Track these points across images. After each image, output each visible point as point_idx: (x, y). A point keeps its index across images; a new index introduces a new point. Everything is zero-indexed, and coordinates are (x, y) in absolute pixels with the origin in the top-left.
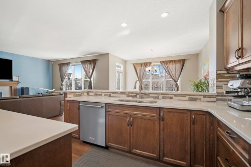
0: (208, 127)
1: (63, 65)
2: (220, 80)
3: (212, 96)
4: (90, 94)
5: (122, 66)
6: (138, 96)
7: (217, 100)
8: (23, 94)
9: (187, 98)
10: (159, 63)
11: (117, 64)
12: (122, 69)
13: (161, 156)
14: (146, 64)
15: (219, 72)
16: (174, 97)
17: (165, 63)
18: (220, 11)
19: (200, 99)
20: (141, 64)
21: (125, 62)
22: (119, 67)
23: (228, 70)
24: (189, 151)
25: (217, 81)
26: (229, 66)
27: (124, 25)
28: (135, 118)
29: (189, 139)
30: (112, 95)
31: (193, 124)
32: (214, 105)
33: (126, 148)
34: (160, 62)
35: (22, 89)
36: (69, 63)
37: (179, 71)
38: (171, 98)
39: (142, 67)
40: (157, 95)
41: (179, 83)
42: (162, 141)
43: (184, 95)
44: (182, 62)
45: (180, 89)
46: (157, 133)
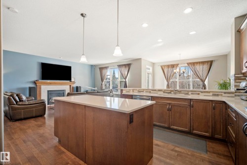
0: (224, 111)
1: (102, 69)
2: (237, 81)
3: (232, 93)
4: (135, 91)
5: (151, 68)
6: (172, 93)
7: (235, 95)
8: (77, 91)
9: (211, 94)
10: (187, 65)
11: (147, 67)
12: (151, 71)
13: (192, 130)
14: (173, 66)
15: (236, 76)
16: (201, 94)
17: (193, 64)
18: (238, 31)
19: (222, 95)
20: (168, 66)
21: (153, 64)
22: (149, 69)
23: (243, 74)
24: (211, 127)
25: (235, 82)
26: (243, 71)
27: (160, 40)
28: (173, 106)
29: (211, 119)
30: (152, 92)
31: (214, 109)
32: (233, 99)
33: (166, 125)
34: (187, 63)
35: (77, 87)
36: (108, 67)
37: (207, 72)
38: (199, 94)
39: (170, 69)
40: (187, 92)
41: (206, 83)
42: (192, 120)
43: (209, 92)
44: (209, 64)
45: (207, 88)
46: (188, 116)
